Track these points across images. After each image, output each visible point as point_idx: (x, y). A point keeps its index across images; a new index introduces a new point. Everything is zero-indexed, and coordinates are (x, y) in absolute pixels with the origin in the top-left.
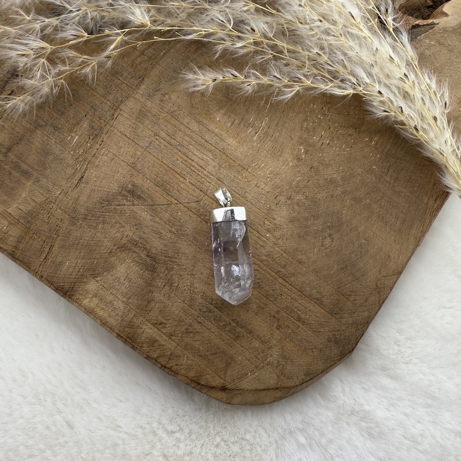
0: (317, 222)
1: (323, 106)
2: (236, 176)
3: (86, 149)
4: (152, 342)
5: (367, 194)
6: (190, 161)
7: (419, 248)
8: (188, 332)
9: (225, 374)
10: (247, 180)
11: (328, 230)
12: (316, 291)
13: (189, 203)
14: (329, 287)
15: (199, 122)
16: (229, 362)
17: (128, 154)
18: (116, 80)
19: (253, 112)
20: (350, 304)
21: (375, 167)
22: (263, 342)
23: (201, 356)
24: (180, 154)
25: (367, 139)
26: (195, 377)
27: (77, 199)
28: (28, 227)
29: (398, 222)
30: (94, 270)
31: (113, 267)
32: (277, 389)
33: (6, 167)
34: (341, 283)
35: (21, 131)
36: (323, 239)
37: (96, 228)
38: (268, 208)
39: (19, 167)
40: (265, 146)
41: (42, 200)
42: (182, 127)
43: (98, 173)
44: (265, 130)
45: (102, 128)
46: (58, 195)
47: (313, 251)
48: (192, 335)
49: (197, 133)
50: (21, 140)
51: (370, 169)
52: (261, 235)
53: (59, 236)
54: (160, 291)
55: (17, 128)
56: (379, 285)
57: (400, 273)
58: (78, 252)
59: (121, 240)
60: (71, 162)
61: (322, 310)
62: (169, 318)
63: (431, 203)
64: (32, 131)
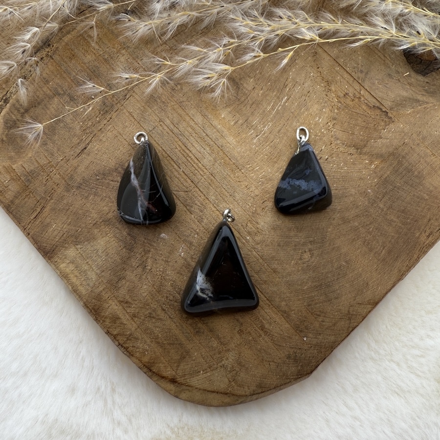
0: (300, 235)
1: (329, 121)
2: (229, 174)
3: (94, 123)
4: (115, 319)
5: (356, 216)
6: (188, 151)
7: (401, 282)
8: (150, 316)
10: (238, 180)
11: (309, 244)
12: (285, 303)
13: (178, 191)
14: (299, 302)
15: (204, 116)
16: (185, 355)
17: (132, 134)
18: (136, 64)
19: (258, 114)
20: (317, 324)
21: (370, 191)
22: (221, 343)
23: (158, 343)
24: (180, 143)
25: (367, 162)
26: (149, 362)
27: (76, 168)
28: (27, 185)
29: (384, 251)
30: (76, 238)
31: (94, 239)
32: (226, 394)
34: (313, 301)
35: (40, 96)
36: (302, 253)
37: (87, 198)
38: (254, 211)
40: (263, 150)
41: (45, 162)
42: (188, 119)
43: (101, 146)
44: (265, 135)
45: (113, 105)
46: (60, 160)
47: (290, 263)
48: (154, 320)
49: (200, 125)
50: (39, 103)
51: (364, 192)
52: (241, 236)
53: (52, 199)
54: (134, 271)
56: (351, 311)
57: (375, 303)
58: (66, 218)
59: (107, 214)
60: (78, 132)
61: (287, 324)
62: (135, 299)
63: (423, 238)
64: (51, 98)
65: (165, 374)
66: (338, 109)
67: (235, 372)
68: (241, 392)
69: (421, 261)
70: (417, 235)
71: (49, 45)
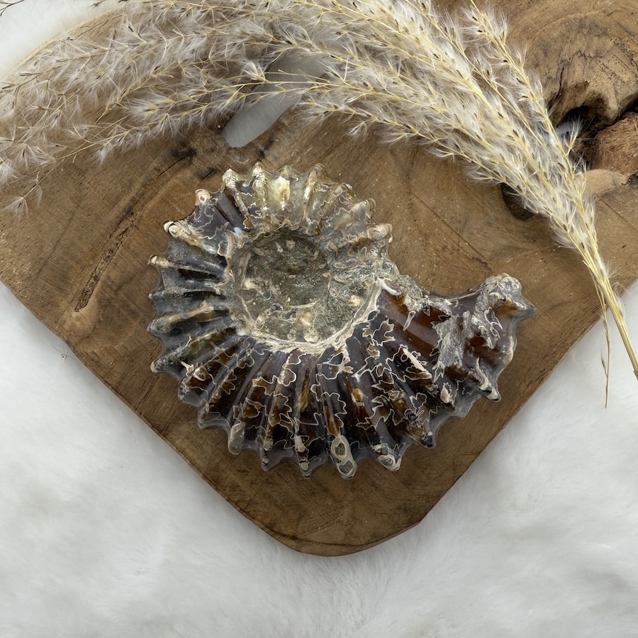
1: (428, 277)
4: (234, 487)
8: (267, 482)
9: (298, 525)
16: (303, 515)
20: (424, 477)
22: (336, 501)
23: (277, 505)
26: (270, 523)
28: (132, 365)
30: (188, 414)
32: (344, 545)
33: (116, 304)
34: (419, 455)
35: (131, 271)
39: (128, 306)
41: (146, 341)
48: (271, 486)
50: (131, 279)
53: (158, 378)
55: (128, 267)
56: (455, 462)
57: (478, 453)
58: (175, 395)
61: (397, 480)
62: (251, 467)
63: (523, 387)
64: (143, 272)
65: (285, 533)
66: (437, 265)
67: (350, 526)
68: (357, 542)
69: (522, 409)
70: (518, 385)
71: (132, 214)
